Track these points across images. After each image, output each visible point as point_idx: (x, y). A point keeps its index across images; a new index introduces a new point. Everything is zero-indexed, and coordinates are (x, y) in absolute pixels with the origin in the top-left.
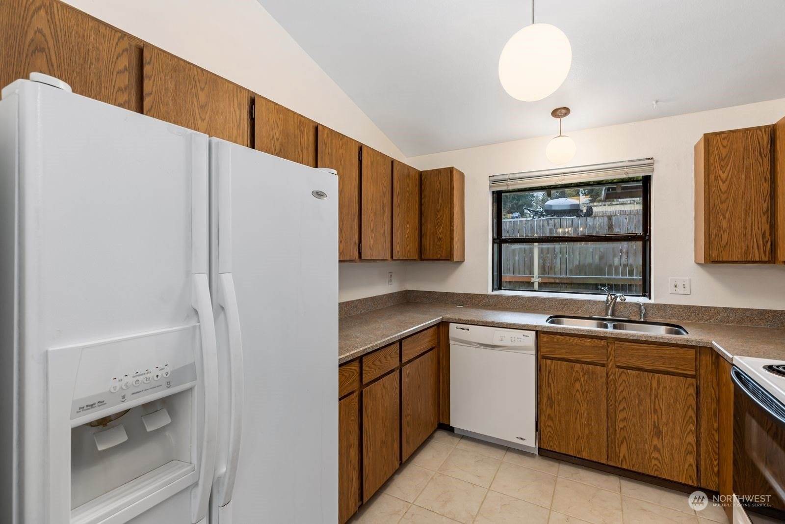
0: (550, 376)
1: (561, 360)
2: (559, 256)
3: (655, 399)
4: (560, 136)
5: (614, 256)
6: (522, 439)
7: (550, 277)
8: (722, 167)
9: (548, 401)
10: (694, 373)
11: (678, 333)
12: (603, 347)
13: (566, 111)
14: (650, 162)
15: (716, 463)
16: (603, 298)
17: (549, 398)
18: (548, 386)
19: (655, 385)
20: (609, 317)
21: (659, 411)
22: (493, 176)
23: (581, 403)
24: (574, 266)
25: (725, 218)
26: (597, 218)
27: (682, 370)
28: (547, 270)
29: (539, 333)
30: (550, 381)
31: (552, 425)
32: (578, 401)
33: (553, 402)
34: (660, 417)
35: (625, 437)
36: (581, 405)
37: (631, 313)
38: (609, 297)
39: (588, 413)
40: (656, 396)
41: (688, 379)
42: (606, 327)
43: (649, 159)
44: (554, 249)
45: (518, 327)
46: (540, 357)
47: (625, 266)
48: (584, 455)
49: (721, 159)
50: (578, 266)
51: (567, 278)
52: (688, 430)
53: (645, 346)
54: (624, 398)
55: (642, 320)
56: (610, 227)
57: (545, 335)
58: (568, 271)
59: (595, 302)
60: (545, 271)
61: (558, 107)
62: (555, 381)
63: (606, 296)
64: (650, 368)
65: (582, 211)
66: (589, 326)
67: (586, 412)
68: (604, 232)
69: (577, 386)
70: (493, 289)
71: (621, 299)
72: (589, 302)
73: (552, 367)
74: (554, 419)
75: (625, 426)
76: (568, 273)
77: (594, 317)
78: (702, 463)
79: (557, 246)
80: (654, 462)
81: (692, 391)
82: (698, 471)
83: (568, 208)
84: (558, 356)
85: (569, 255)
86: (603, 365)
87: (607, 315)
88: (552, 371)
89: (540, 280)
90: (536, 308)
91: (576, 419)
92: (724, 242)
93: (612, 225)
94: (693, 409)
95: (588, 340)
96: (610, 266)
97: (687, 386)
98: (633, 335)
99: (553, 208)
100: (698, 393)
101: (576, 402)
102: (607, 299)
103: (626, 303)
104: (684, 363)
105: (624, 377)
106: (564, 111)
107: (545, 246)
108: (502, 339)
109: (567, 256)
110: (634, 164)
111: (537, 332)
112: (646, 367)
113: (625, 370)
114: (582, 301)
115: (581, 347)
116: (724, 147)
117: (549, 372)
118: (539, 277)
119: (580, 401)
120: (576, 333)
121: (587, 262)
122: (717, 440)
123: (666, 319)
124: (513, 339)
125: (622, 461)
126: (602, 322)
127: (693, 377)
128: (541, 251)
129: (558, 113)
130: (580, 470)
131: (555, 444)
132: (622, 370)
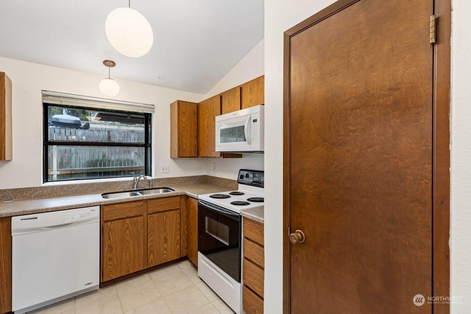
0: (110, 232)
1: (117, 220)
2: (74, 155)
3: (165, 224)
4: (109, 78)
5: (112, 154)
6: (89, 284)
7: (67, 170)
8: (183, 116)
9: (109, 248)
10: (179, 207)
11: (167, 191)
12: (142, 206)
13: (114, 64)
14: (153, 107)
15: (186, 244)
16: (131, 179)
17: (110, 247)
18: (109, 240)
19: (165, 218)
20: (135, 189)
21: (167, 230)
22: (46, 91)
23: (129, 242)
24: (86, 161)
25: (184, 138)
26: (101, 131)
27: (175, 207)
28: (64, 165)
29: (102, 206)
30: (110, 235)
31: (111, 263)
32: (128, 241)
33: (112, 248)
34: (167, 233)
35: (152, 251)
36: (130, 243)
37: (145, 185)
38: (135, 178)
39: (133, 245)
40: (165, 223)
41: (177, 211)
42: (136, 195)
43: (152, 105)
44: (70, 150)
45: (86, 206)
46: (103, 222)
47: (117, 160)
48: (131, 271)
49: (183, 113)
50: (88, 162)
51: (80, 170)
52: (177, 233)
53: (161, 200)
54: (152, 229)
55: (151, 188)
56: (109, 137)
57: (107, 207)
58: (81, 165)
59: (127, 182)
60: (62, 165)
61: (109, 60)
62: (113, 235)
63: (133, 177)
64: (163, 210)
65: (81, 125)
66: (127, 196)
67: (132, 246)
68: (105, 140)
69: (128, 232)
70: (44, 182)
71: (144, 178)
72: (123, 182)
73: (112, 226)
74: (113, 259)
75: (152, 245)
76: (81, 166)
77: (127, 190)
78: (181, 247)
79: (73, 148)
80: (164, 256)
81: (178, 216)
82: (180, 250)
83: (73, 122)
84: (115, 218)
85: (82, 155)
86: (141, 216)
87: (134, 188)
88: (111, 229)
89: (58, 173)
90: (87, 191)
91: (127, 252)
92: (184, 149)
93: (110, 136)
94: (179, 224)
95: (134, 203)
96: (109, 161)
97: (177, 214)
98: (156, 196)
99: (60, 121)
100: (180, 216)
101: (127, 242)
102: (134, 179)
103: (147, 180)
104: (176, 204)
105: (152, 219)
106: (111, 64)
107: (63, 148)
108: (73, 218)
109: (80, 155)
110: (146, 106)
111: (100, 206)
112: (161, 210)
113: (152, 215)
114: (118, 182)
115: (129, 209)
116: (184, 108)
117: (110, 230)
118: (57, 171)
119: (129, 241)
120: (127, 201)
121: (95, 159)
122: (186, 234)
123: (160, 185)
124: (83, 215)
125: (151, 263)
126: (133, 192)
127: (179, 209)
128: (60, 151)
129: (107, 63)
130: (128, 282)
131: (113, 274)
132: (150, 215)
